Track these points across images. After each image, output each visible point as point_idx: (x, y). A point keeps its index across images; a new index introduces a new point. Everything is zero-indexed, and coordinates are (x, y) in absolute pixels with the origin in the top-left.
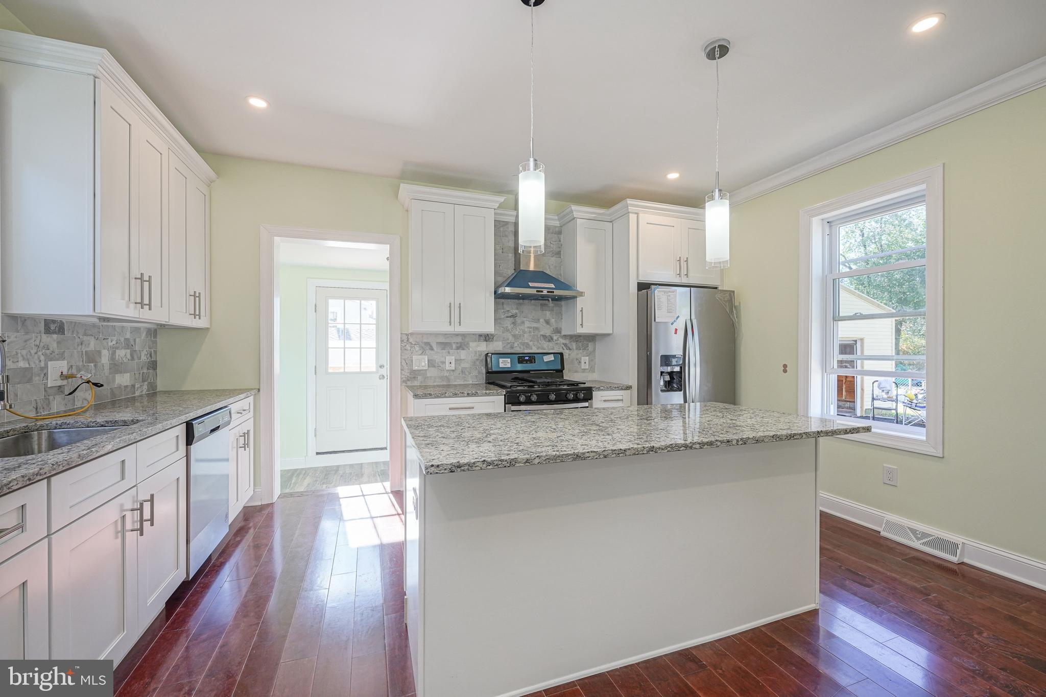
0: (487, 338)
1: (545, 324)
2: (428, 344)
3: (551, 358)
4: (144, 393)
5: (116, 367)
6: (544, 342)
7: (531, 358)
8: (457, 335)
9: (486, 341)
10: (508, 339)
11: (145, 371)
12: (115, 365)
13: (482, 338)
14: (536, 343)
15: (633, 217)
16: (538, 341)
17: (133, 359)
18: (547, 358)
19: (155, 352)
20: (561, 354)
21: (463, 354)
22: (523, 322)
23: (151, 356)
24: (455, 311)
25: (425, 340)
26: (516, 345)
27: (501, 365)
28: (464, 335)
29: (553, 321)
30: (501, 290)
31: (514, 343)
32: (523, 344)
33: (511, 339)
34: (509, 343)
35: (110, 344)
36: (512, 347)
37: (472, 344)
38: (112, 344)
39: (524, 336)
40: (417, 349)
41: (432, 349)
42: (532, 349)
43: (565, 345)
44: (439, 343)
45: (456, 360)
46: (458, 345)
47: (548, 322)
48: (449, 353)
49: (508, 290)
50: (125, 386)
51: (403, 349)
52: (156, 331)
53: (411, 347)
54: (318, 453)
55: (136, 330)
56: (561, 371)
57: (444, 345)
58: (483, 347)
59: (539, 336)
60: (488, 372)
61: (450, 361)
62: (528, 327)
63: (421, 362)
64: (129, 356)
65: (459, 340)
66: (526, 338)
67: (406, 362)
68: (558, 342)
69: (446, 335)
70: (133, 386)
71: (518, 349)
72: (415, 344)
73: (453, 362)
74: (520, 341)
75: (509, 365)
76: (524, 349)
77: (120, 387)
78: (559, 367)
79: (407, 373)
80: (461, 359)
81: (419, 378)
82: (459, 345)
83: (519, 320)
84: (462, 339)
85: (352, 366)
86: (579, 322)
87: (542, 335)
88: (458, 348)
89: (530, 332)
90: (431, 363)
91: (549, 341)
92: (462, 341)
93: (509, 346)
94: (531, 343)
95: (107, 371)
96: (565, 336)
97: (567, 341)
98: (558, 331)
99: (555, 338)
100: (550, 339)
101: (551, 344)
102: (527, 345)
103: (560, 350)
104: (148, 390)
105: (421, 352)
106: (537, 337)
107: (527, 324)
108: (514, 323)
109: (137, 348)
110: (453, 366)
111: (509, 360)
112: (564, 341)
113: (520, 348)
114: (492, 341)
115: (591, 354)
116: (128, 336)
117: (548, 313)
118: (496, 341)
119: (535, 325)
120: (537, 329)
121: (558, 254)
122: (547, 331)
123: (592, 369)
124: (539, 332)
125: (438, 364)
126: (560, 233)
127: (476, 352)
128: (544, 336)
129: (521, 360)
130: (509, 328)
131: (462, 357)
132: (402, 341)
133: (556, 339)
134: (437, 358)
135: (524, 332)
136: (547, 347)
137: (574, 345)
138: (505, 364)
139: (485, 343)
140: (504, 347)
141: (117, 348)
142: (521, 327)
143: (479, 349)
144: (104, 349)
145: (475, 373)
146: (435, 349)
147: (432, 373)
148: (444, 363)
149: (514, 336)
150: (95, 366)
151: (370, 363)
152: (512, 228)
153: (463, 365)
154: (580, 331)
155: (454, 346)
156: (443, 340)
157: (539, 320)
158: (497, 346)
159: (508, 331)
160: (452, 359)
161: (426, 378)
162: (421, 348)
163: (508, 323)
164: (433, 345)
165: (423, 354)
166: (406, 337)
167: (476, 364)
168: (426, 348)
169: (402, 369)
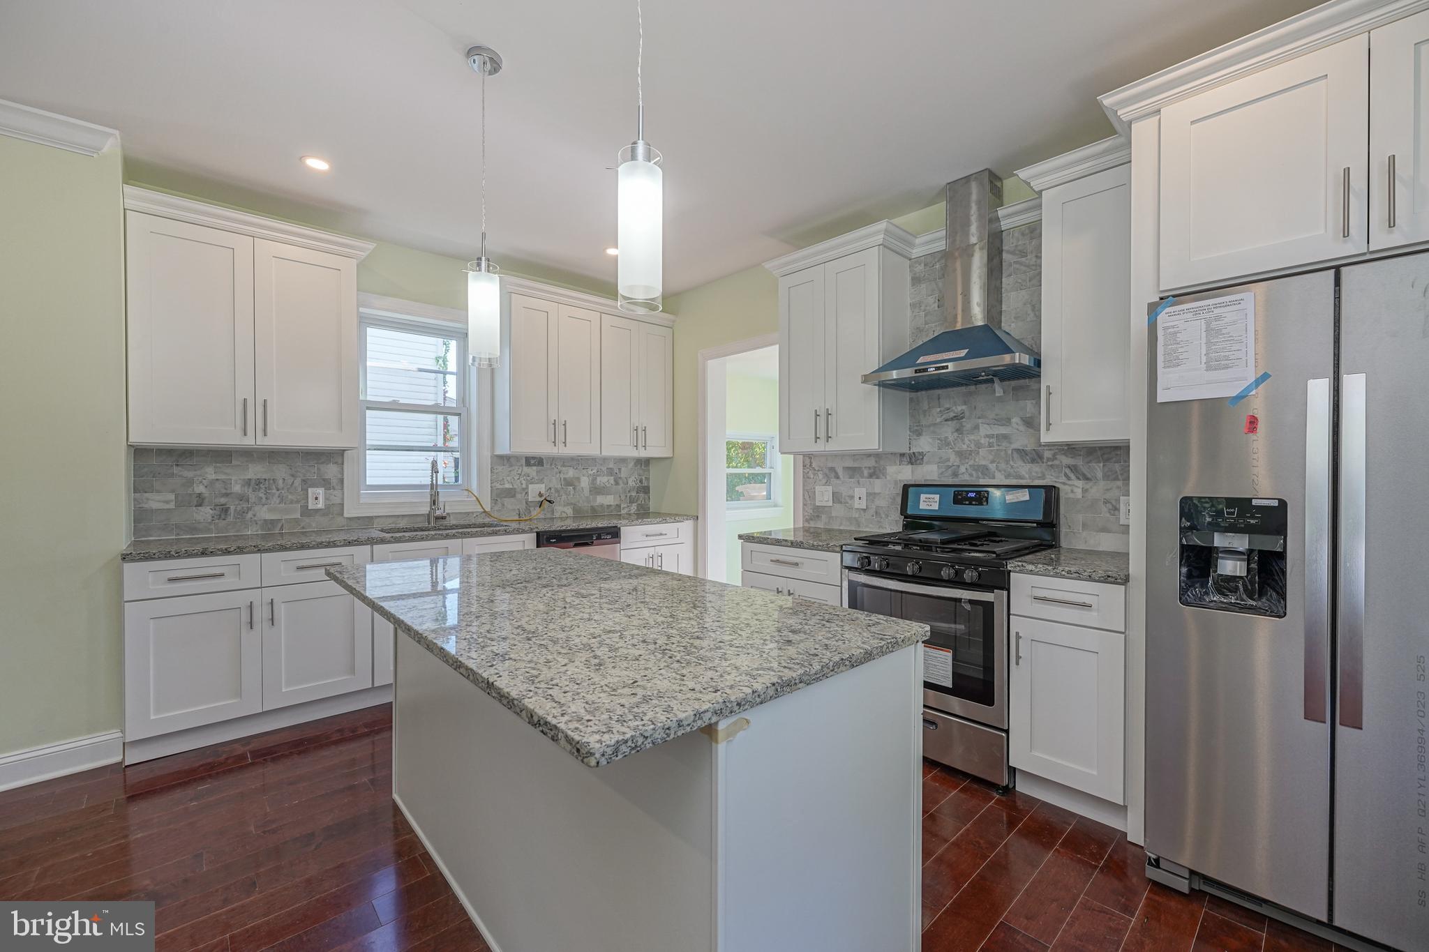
0: (913, 458)
1: (1022, 428)
2: (833, 469)
3: (1021, 495)
4: (632, 512)
5: (596, 490)
6: (1020, 463)
7: (983, 496)
8: (869, 455)
9: (912, 464)
10: (948, 460)
11: (634, 494)
12: (596, 488)
13: (905, 459)
14: (1003, 466)
16: (1007, 462)
17: (617, 483)
18: (1015, 497)
19: (648, 479)
20: (1053, 490)
21: (878, 486)
22: (977, 427)
23: (641, 481)
24: (822, 422)
25: (830, 465)
26: (962, 469)
27: (923, 506)
28: (878, 455)
31: (959, 466)
32: (977, 468)
33: (954, 460)
34: (951, 467)
35: (590, 472)
36: (955, 475)
37: (886, 472)
38: (592, 472)
39: (978, 453)
40: (821, 476)
41: (837, 477)
42: (994, 478)
43: (1074, 468)
44: (846, 469)
45: (868, 494)
46: (870, 471)
47: (1029, 423)
48: (858, 482)
50: (607, 505)
51: (806, 477)
53: (814, 474)
56: (1047, 526)
57: (853, 471)
58: (907, 474)
59: (1010, 452)
60: (904, 516)
61: (861, 497)
62: (987, 436)
63: (824, 495)
64: (612, 481)
65: (871, 462)
66: (984, 457)
67: (809, 494)
68: (1056, 462)
69: (854, 456)
70: (618, 506)
71: (965, 477)
72: (818, 471)
73: (864, 498)
74: (971, 463)
75: (935, 507)
76: (978, 477)
77: (602, 506)
78: (1043, 518)
79: (810, 505)
80: (875, 493)
81: (824, 517)
82: (872, 470)
83: (968, 425)
84: (876, 461)
86: (1044, 418)
87: (1018, 450)
88: (871, 476)
89: (990, 445)
90: (836, 497)
91: (1033, 461)
92: (873, 466)
93: (950, 472)
94: (992, 467)
95: (587, 493)
97: (1079, 462)
99: (1047, 454)
101: (1036, 468)
104: (638, 510)
105: (824, 481)
106: (1006, 453)
107: (984, 430)
108: (959, 431)
109: (623, 475)
110: (864, 504)
111: (937, 497)
112: (1070, 461)
113: (971, 475)
114: (920, 464)
116: (611, 466)
117: (1030, 404)
118: (927, 463)
119: (1002, 430)
120: (1006, 437)
122: (1029, 439)
124: (1010, 443)
125: (845, 499)
127: (896, 482)
129: (959, 498)
130: (951, 439)
131: (877, 490)
132: (804, 466)
133: (1050, 456)
134: (844, 491)
135: (979, 445)
136: (1026, 473)
137: (1098, 470)
138: (929, 503)
139: (910, 466)
140: (942, 473)
141: (599, 476)
142: (972, 437)
143: (901, 477)
144: (584, 476)
145: (895, 516)
146: (841, 477)
147: (838, 511)
148: (852, 497)
149: (960, 454)
150: (574, 489)
153: (878, 502)
155: (866, 473)
156: (850, 464)
157: (1009, 420)
158: (929, 472)
159: (948, 444)
160: (860, 492)
161: (830, 518)
162: (826, 475)
163: (948, 431)
164: (840, 470)
165: (826, 483)
166: (809, 461)
167: (893, 501)
168: (830, 474)
169: (805, 505)
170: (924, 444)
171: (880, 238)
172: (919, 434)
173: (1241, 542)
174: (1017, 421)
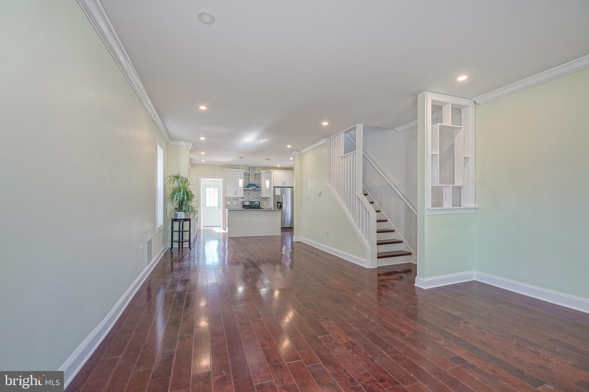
0: (243, 198)
2: (230, 199)
3: (257, 202)
7: (253, 202)
8: (236, 197)
10: (247, 198)
15: (272, 173)
16: (254, 199)
18: (256, 202)
20: (259, 202)
21: (238, 201)
24: (235, 193)
26: (249, 199)
28: (238, 197)
29: (258, 194)
30: (244, 189)
36: (248, 200)
37: (240, 199)
41: (231, 200)
43: (261, 200)
44: (232, 199)
47: (256, 194)
49: (246, 189)
51: (225, 200)
53: (227, 200)
54: (204, 227)
56: (259, 205)
57: (234, 200)
58: (242, 200)
60: (243, 205)
61: (235, 203)
63: (229, 203)
65: (237, 198)
67: (226, 203)
69: (234, 197)
71: (250, 200)
78: (259, 204)
79: (226, 205)
81: (228, 206)
85: (212, 205)
86: (262, 195)
88: (237, 200)
89: (252, 197)
90: (231, 203)
92: (237, 199)
96: (261, 198)
98: (259, 196)
100: (257, 198)
102: (252, 200)
103: (259, 201)
107: (252, 195)
108: (249, 195)
110: (235, 204)
112: (260, 199)
115: (267, 202)
117: (257, 192)
119: (254, 195)
121: (259, 179)
122: (256, 196)
123: (267, 205)
126: (259, 174)
127: (240, 201)
128: (256, 198)
129: (250, 203)
131: (237, 202)
134: (232, 202)
136: (256, 200)
137: (263, 200)
138: (247, 203)
145: (240, 205)
147: (231, 205)
148: (234, 203)
149: (249, 198)
151: (216, 205)
152: (248, 174)
153: (238, 204)
154: (262, 196)
155: (236, 200)
157: (254, 194)
158: (245, 200)
159: (247, 196)
162: (229, 200)
163: (247, 195)
164: (231, 199)
165: (229, 201)
166: (226, 198)
167: (240, 204)
168: (230, 200)
169: (225, 204)
170: (244, 196)
171: (243, 171)
173: (280, 205)
174: (255, 194)
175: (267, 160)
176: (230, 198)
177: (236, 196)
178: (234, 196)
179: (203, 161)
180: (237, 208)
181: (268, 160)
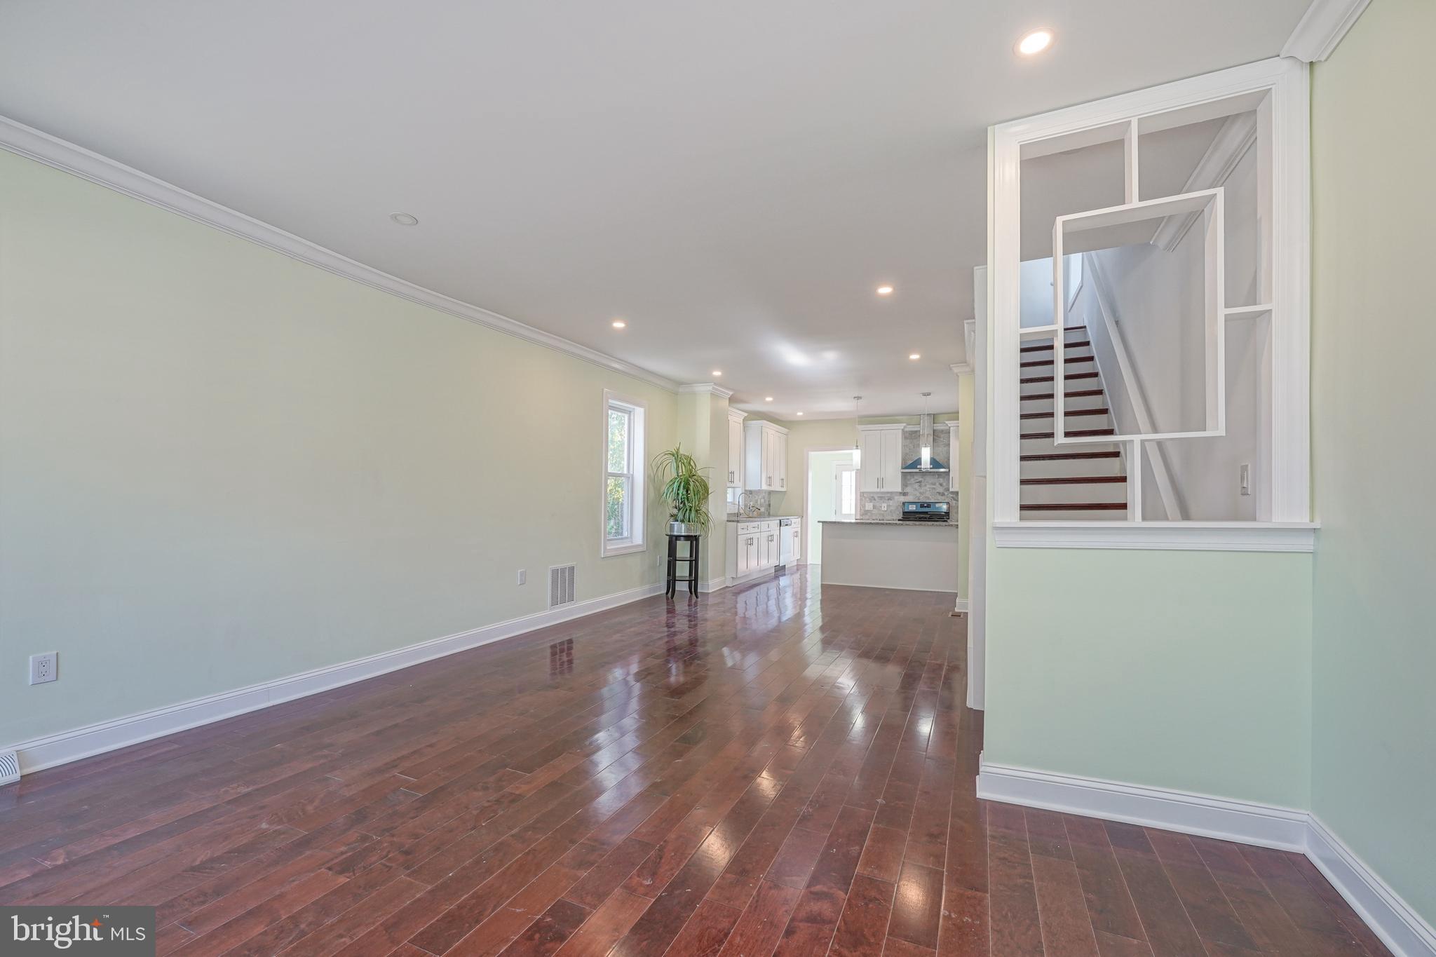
0: (899, 494)
1: (939, 486)
2: (873, 497)
3: (941, 505)
6: (939, 496)
7: (928, 505)
8: (888, 493)
9: (904, 496)
10: (916, 495)
16: (934, 495)
18: (938, 505)
20: (948, 503)
21: (891, 503)
22: (925, 486)
24: (881, 482)
27: (910, 509)
28: (891, 493)
29: (944, 484)
30: (902, 471)
31: (920, 497)
32: (926, 497)
33: (918, 495)
34: (917, 497)
36: (919, 499)
37: (896, 498)
39: (926, 493)
40: (867, 500)
41: (875, 500)
42: (933, 501)
44: (878, 497)
45: (887, 506)
47: (941, 485)
48: (884, 502)
49: (906, 470)
51: (861, 500)
52: (770, 493)
53: (864, 499)
55: (765, 493)
56: (948, 513)
57: (881, 498)
58: (903, 499)
60: (903, 513)
61: (884, 507)
62: (929, 488)
63: (869, 506)
65: (889, 495)
66: (928, 494)
67: (863, 506)
68: (948, 496)
69: (881, 493)
71: (922, 500)
72: (866, 498)
74: (924, 496)
75: (915, 508)
76: (926, 500)
78: (946, 511)
79: (862, 511)
80: (892, 505)
81: (868, 514)
82: (888, 498)
83: (923, 484)
84: (891, 495)
86: (952, 486)
87: (937, 492)
88: (888, 500)
89: (930, 491)
90: (874, 507)
91: (941, 495)
92: (889, 496)
94: (933, 498)
96: (953, 493)
97: (954, 496)
98: (946, 490)
99: (946, 494)
100: (943, 494)
101: (943, 497)
102: (928, 498)
103: (949, 501)
106: (934, 493)
107: (928, 486)
108: (920, 486)
110: (885, 509)
111: (916, 506)
112: (951, 496)
114: (907, 496)
117: (941, 480)
118: (909, 495)
119: (934, 486)
120: (934, 488)
122: (941, 490)
124: (936, 490)
125: (878, 507)
126: (950, 433)
127: (897, 502)
128: (939, 493)
129: (922, 506)
130: (917, 488)
132: (860, 496)
134: (878, 505)
135: (926, 491)
136: (940, 499)
138: (912, 508)
140: (914, 499)
142: (924, 488)
143: (901, 500)
145: (897, 513)
146: (877, 500)
147: (875, 511)
148: (881, 507)
149: (920, 493)
153: (892, 508)
155: (886, 498)
156: (880, 495)
157: (935, 484)
158: (910, 498)
159: (916, 490)
160: (885, 505)
161: (872, 514)
162: (869, 499)
163: (916, 486)
164: (876, 498)
165: (871, 502)
166: (862, 494)
167: (897, 508)
168: (872, 499)
169: (861, 509)
170: (908, 490)
171: (902, 428)
172: (906, 486)
174: (937, 484)
175: (924, 395)
176: (872, 495)
177: (882, 490)
178: (878, 490)
179: (800, 414)
180: (889, 518)
181: (929, 394)
